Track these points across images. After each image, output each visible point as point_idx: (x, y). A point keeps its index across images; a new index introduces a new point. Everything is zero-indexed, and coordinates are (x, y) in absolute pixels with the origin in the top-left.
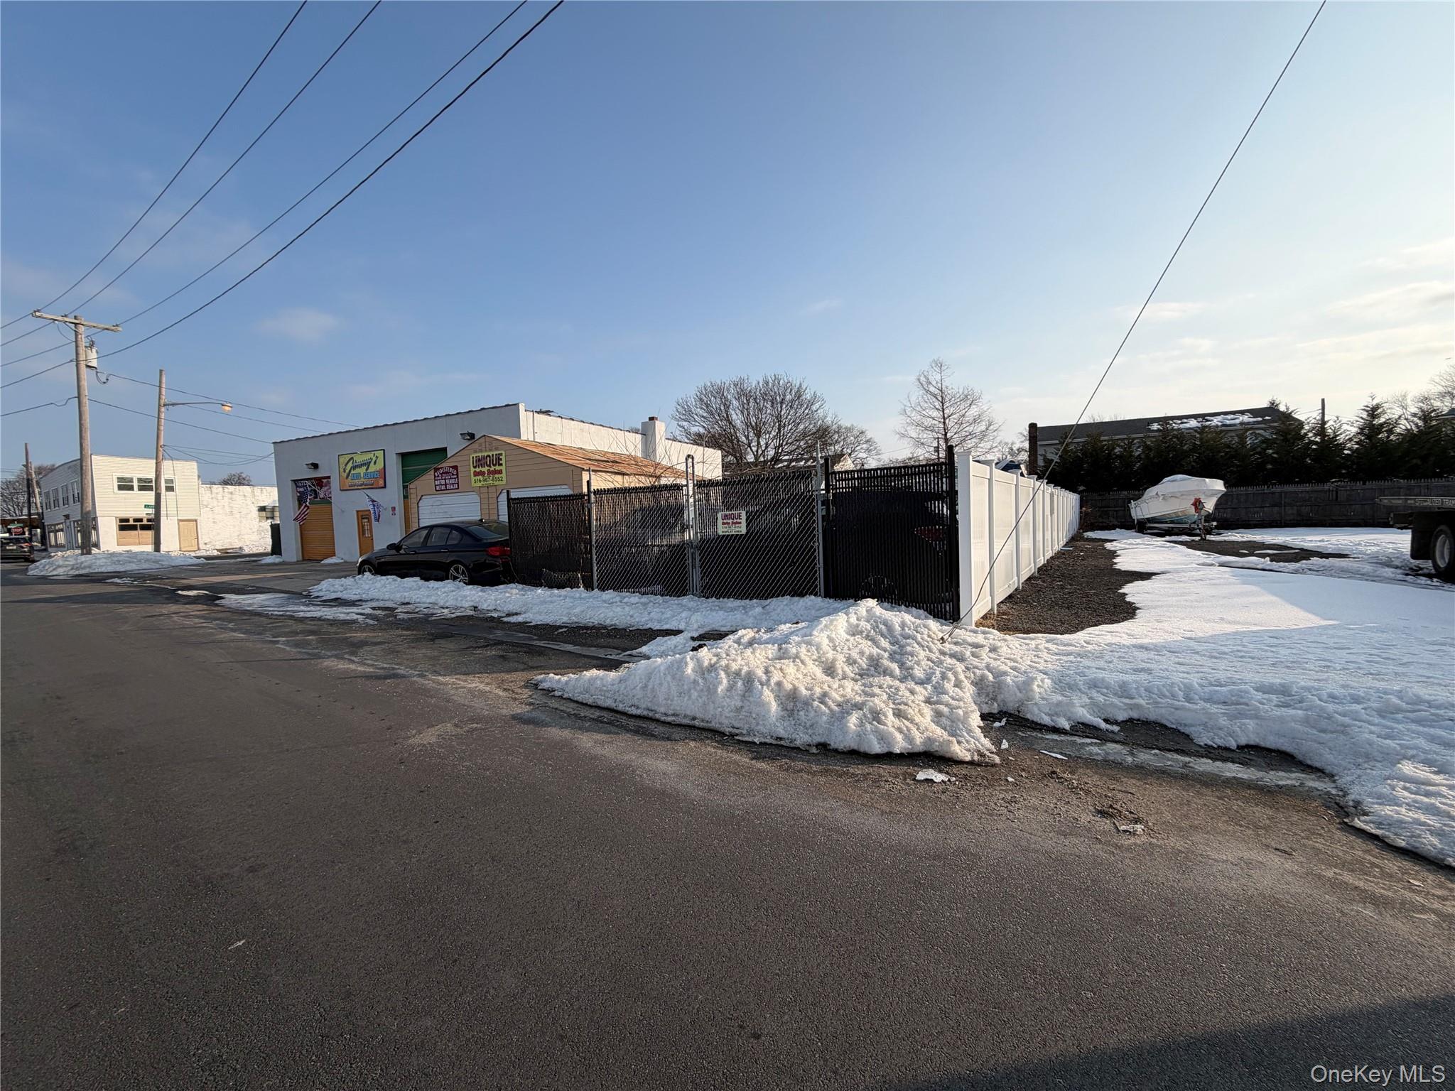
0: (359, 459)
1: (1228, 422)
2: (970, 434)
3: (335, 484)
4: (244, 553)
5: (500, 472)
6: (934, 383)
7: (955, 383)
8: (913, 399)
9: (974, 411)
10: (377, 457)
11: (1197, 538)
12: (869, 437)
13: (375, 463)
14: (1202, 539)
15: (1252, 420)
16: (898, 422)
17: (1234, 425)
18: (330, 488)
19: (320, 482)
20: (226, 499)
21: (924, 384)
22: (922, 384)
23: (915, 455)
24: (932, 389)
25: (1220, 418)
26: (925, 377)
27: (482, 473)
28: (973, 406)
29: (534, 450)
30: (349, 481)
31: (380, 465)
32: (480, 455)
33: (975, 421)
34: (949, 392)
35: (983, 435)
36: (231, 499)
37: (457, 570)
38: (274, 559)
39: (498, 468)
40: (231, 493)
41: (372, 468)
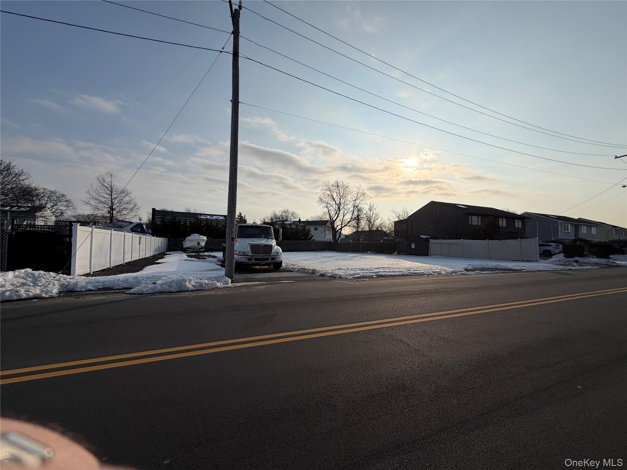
1: (217, 218)
2: (125, 208)
6: (107, 182)
7: (118, 185)
8: (94, 187)
9: (127, 199)
11: (197, 254)
12: (68, 199)
14: (198, 254)
15: (223, 219)
16: (85, 196)
17: (219, 219)
21: (101, 181)
22: (100, 181)
23: (95, 213)
24: (105, 184)
25: (216, 217)
26: (102, 178)
28: (127, 196)
33: (127, 203)
34: (115, 188)
35: (132, 210)
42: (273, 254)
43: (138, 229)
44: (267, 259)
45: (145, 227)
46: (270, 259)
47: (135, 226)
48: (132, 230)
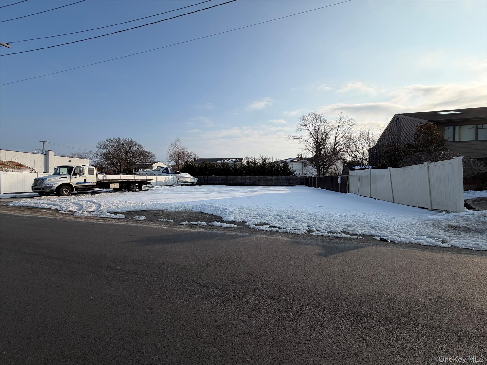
42: (43, 185)
43: (166, 171)
44: (40, 189)
45: (169, 170)
46: (41, 189)
47: (164, 170)
48: (163, 172)
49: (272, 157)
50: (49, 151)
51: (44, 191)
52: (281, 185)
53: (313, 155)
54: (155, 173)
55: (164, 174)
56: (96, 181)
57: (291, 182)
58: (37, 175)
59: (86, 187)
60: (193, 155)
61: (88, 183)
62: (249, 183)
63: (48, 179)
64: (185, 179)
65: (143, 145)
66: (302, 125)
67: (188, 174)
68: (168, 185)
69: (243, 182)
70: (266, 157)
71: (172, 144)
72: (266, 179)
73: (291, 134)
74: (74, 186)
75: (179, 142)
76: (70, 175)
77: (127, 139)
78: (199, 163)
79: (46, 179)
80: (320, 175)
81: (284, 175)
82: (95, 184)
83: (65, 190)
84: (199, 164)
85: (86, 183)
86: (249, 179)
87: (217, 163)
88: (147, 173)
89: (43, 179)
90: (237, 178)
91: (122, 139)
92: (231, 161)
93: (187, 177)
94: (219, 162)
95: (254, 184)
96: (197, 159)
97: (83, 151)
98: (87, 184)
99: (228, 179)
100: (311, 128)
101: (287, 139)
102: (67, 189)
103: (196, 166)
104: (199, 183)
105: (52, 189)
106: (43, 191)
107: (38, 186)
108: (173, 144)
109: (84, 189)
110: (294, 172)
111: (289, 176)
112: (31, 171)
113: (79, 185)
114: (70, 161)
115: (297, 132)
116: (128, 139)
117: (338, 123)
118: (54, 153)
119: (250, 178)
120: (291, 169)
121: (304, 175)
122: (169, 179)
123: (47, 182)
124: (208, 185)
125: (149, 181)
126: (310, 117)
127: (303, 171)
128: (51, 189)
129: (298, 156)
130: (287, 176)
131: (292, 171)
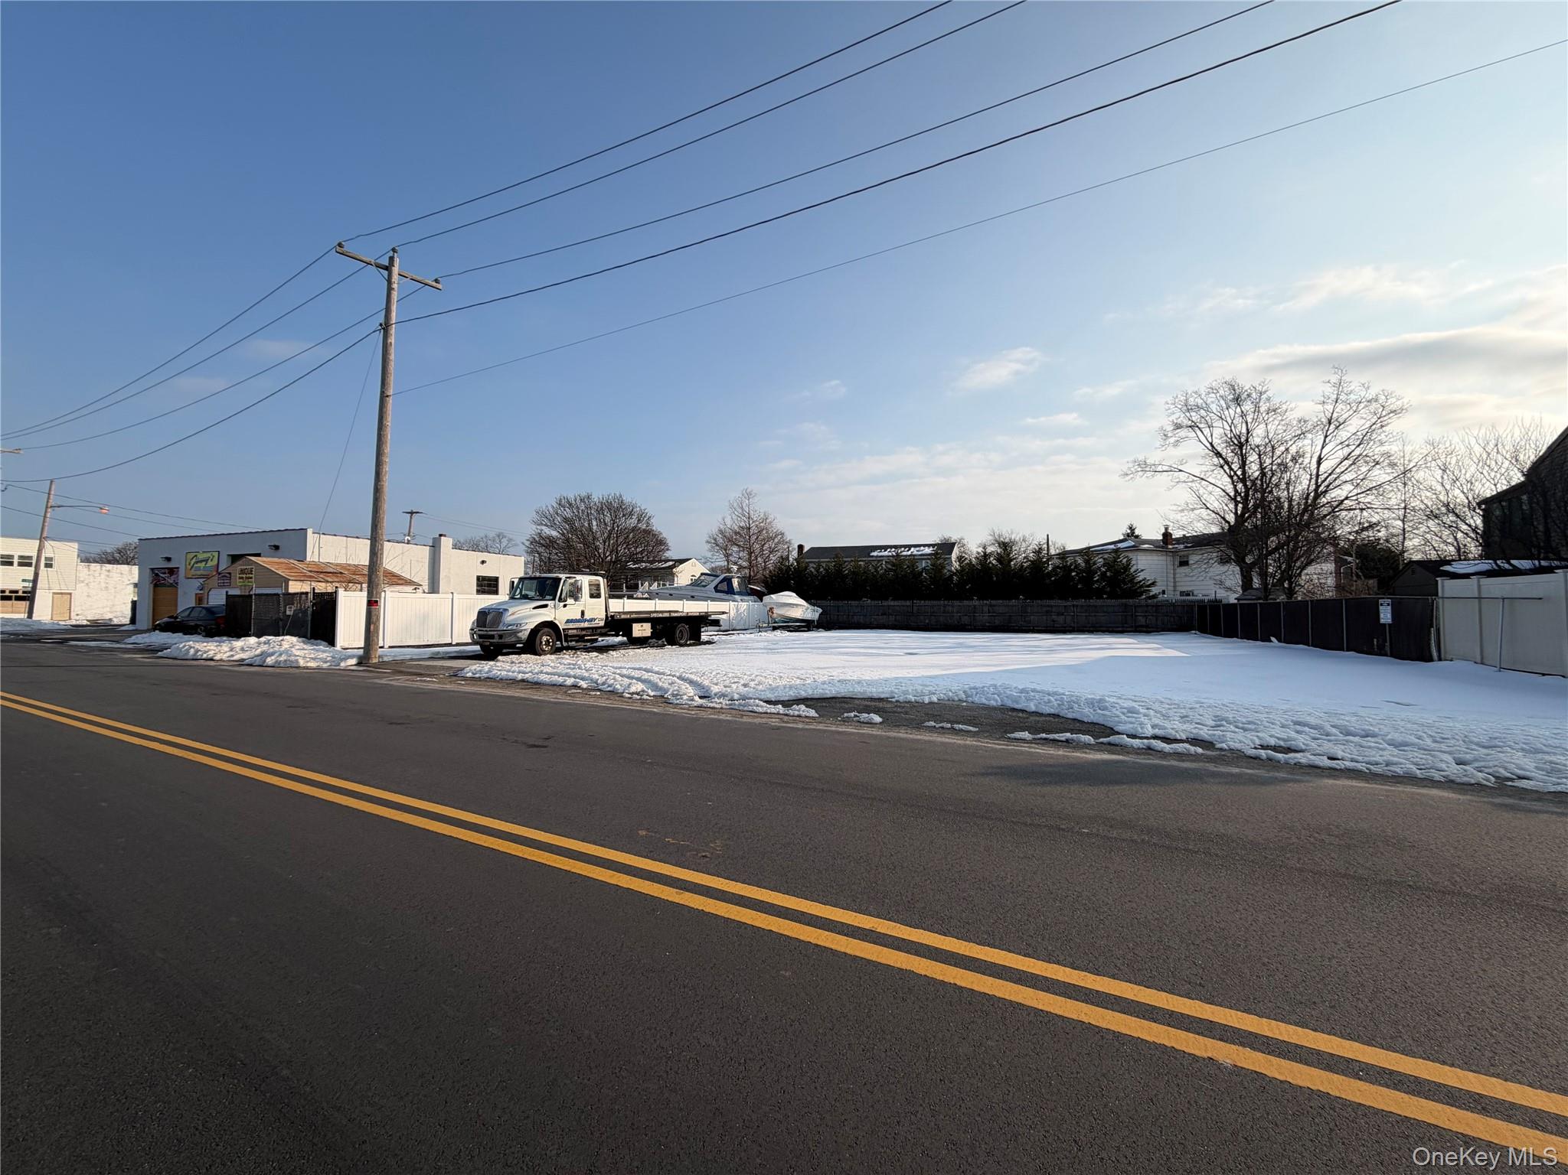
0: (201, 556)
3: (182, 573)
4: (112, 623)
5: (251, 578)
10: (214, 556)
13: (212, 560)
18: (178, 577)
19: (172, 571)
20: (103, 576)
27: (242, 578)
29: (268, 566)
30: (193, 572)
31: (215, 562)
32: (242, 567)
36: (108, 576)
37: (201, 629)
38: (131, 627)
39: (251, 576)
40: (109, 571)
41: (210, 564)
42: (501, 627)
43: (724, 586)
44: (492, 637)
45: (735, 583)
46: (496, 636)
47: (720, 582)
48: (716, 589)
49: (1048, 536)
50: (441, 535)
51: (503, 640)
52: (1104, 629)
53: (1227, 524)
54: (693, 594)
55: (719, 595)
56: (604, 617)
57: (1142, 621)
58: (453, 599)
59: (584, 633)
60: (776, 536)
61: (588, 621)
62: (987, 624)
63: (511, 610)
64: (788, 611)
65: (650, 512)
66: (1178, 426)
67: (794, 594)
68: (737, 628)
69: (965, 620)
70: (1013, 538)
71: (732, 507)
72: (1047, 612)
73: (1141, 458)
74: (563, 629)
75: (750, 500)
76: (554, 599)
77: (610, 497)
78: (822, 560)
79: (506, 610)
80: (1271, 597)
81: (1112, 596)
82: (602, 624)
83: (545, 638)
84: (819, 565)
85: (586, 620)
86: (986, 609)
87: (871, 559)
88: (672, 592)
89: (501, 610)
90: (945, 606)
91: (596, 497)
92: (915, 553)
93: (792, 604)
94: (877, 556)
95: (1003, 626)
96: (806, 549)
97: (483, 535)
98: (586, 625)
99: (915, 608)
100: (1218, 432)
101: (1127, 474)
102: (548, 638)
103: (813, 570)
104: (825, 624)
105: (518, 637)
106: (500, 641)
107: (488, 629)
108: (735, 505)
109: (580, 638)
110: (1149, 586)
111: (1132, 598)
112: (415, 589)
113: (571, 626)
114: (483, 562)
115: (1163, 449)
116: (613, 495)
117: (1327, 412)
118: (451, 540)
119: (991, 606)
120: (1141, 577)
121: (1181, 596)
122: (737, 610)
123: (508, 618)
124: (854, 629)
125: (713, 617)
126: (1213, 395)
127: (1175, 582)
128: (516, 636)
129: (1129, 531)
130: (1124, 600)
131: (1141, 581)
